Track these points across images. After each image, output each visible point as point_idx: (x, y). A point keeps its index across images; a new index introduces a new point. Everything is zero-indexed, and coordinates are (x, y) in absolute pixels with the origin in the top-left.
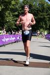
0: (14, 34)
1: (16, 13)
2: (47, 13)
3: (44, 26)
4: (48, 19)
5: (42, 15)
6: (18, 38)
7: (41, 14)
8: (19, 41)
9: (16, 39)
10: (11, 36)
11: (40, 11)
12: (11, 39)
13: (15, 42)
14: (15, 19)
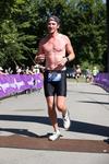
0: (21, 73)
1: (27, 25)
2: (97, 23)
4: (100, 38)
6: (31, 83)
8: (34, 90)
10: (14, 78)
11: (82, 20)
12: (13, 86)
13: (24, 92)
14: (24, 38)
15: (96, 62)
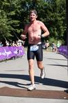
3: (56, 33)
7: (52, 14)
9: (13, 53)
15: (59, 38)
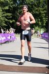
0: (4, 33)
2: (43, 7)
4: (44, 14)
5: (37, 10)
8: (10, 41)
10: (1, 35)
13: (5, 43)
14: (6, 15)
15: (42, 27)
